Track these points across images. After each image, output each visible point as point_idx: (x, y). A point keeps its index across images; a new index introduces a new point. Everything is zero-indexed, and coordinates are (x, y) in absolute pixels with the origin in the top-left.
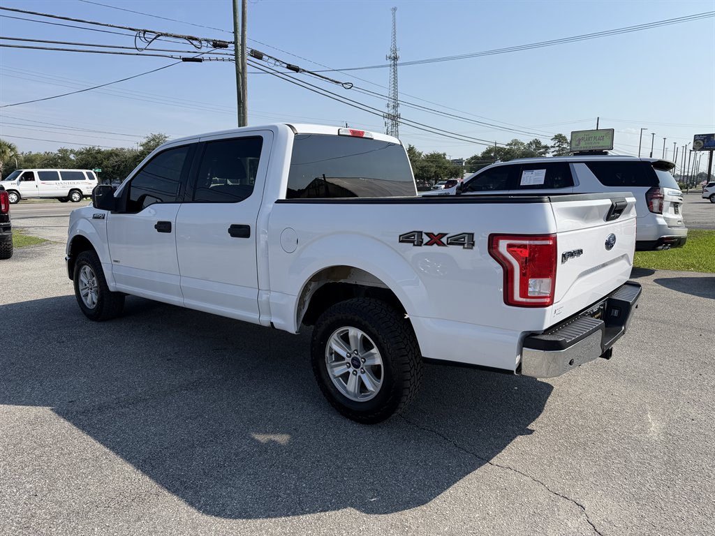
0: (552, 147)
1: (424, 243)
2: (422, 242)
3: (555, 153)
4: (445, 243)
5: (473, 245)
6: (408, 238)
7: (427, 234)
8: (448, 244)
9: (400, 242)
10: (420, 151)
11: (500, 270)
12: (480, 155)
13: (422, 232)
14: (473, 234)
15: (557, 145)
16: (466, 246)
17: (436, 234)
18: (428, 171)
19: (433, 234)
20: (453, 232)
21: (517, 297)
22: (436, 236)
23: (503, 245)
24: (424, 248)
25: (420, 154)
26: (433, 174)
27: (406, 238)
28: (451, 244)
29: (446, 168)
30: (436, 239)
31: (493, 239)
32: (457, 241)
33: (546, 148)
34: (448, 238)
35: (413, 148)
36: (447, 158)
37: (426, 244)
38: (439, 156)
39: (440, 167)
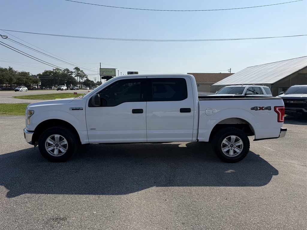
0: (74, 72)
3: (76, 75)
5: (271, 109)
9: (251, 110)
10: (16, 71)
11: (277, 115)
12: (41, 74)
13: (257, 107)
14: (271, 107)
15: (76, 71)
18: (22, 81)
20: (265, 106)
21: (280, 120)
23: (277, 109)
24: (258, 111)
25: (16, 72)
26: (25, 82)
27: (253, 109)
29: (31, 79)
30: (261, 108)
31: (275, 108)
32: (267, 108)
33: (72, 72)
35: (12, 68)
36: (30, 75)
37: (259, 110)
38: (26, 73)
39: (28, 79)
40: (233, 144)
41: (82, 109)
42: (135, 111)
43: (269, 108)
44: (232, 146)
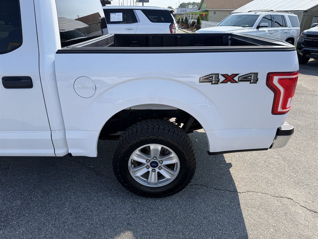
1: (220, 81)
2: (219, 81)
4: (237, 80)
5: (257, 80)
6: (207, 79)
7: (223, 75)
8: (239, 81)
9: (200, 82)
13: (218, 74)
14: (257, 74)
16: (252, 81)
17: (230, 75)
19: (227, 75)
20: (242, 72)
21: (280, 109)
22: (229, 76)
23: (276, 79)
27: (205, 79)
28: (241, 81)
30: (229, 79)
31: (270, 76)
32: (246, 78)
34: (239, 77)
37: (222, 82)
40: (158, 162)
44: (153, 164)
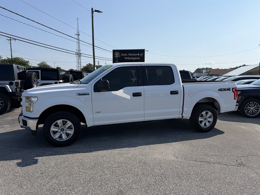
9: (218, 91)
41: (89, 94)
42: (135, 95)
43: (229, 89)
44: (205, 119)
